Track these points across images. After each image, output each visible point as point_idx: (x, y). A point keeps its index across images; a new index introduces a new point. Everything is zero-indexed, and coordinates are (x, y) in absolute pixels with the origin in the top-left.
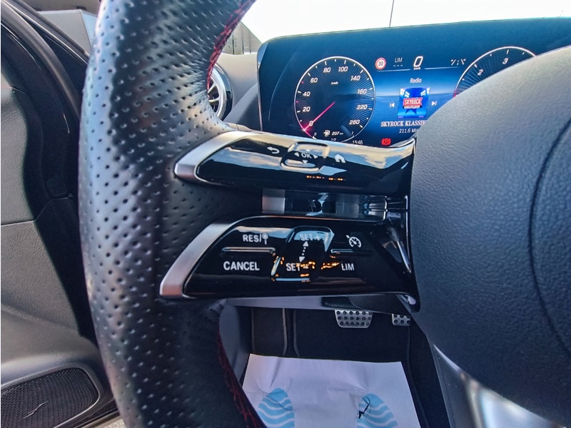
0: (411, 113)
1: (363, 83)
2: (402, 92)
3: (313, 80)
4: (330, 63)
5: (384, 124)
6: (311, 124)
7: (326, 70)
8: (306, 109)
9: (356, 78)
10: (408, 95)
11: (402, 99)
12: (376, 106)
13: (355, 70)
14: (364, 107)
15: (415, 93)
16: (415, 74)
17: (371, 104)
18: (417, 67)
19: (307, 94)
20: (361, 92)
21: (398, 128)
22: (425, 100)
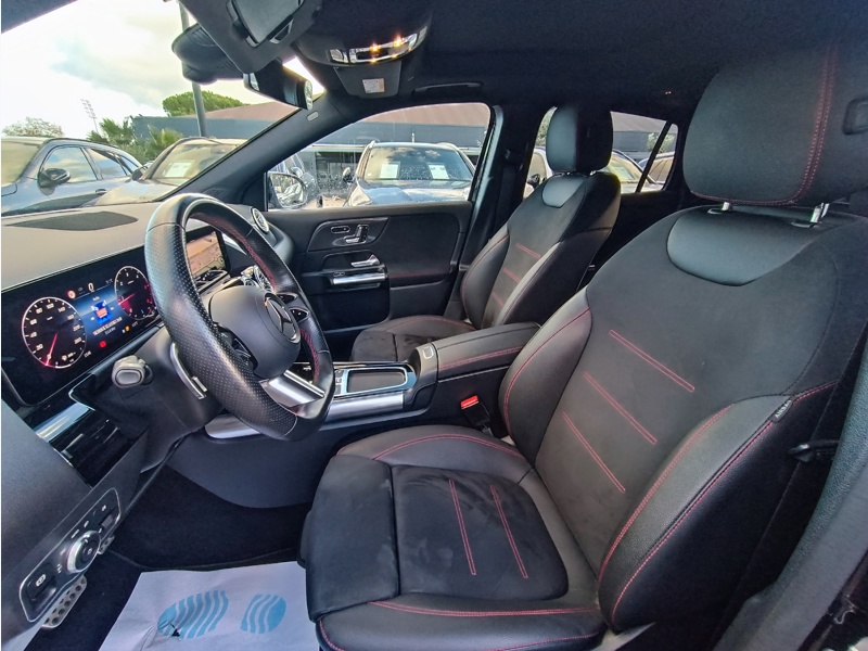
0: (105, 320)
1: (69, 311)
2: (93, 308)
3: (34, 322)
4: (39, 305)
5: (95, 333)
6: (49, 356)
7: (39, 311)
8: (40, 347)
9: (63, 309)
10: (97, 309)
11: (95, 312)
12: (85, 323)
13: (58, 305)
14: (78, 327)
15: (100, 306)
16: (94, 295)
17: (81, 323)
18: (92, 290)
19: (34, 334)
20: (70, 317)
21: (104, 332)
22: (107, 307)
